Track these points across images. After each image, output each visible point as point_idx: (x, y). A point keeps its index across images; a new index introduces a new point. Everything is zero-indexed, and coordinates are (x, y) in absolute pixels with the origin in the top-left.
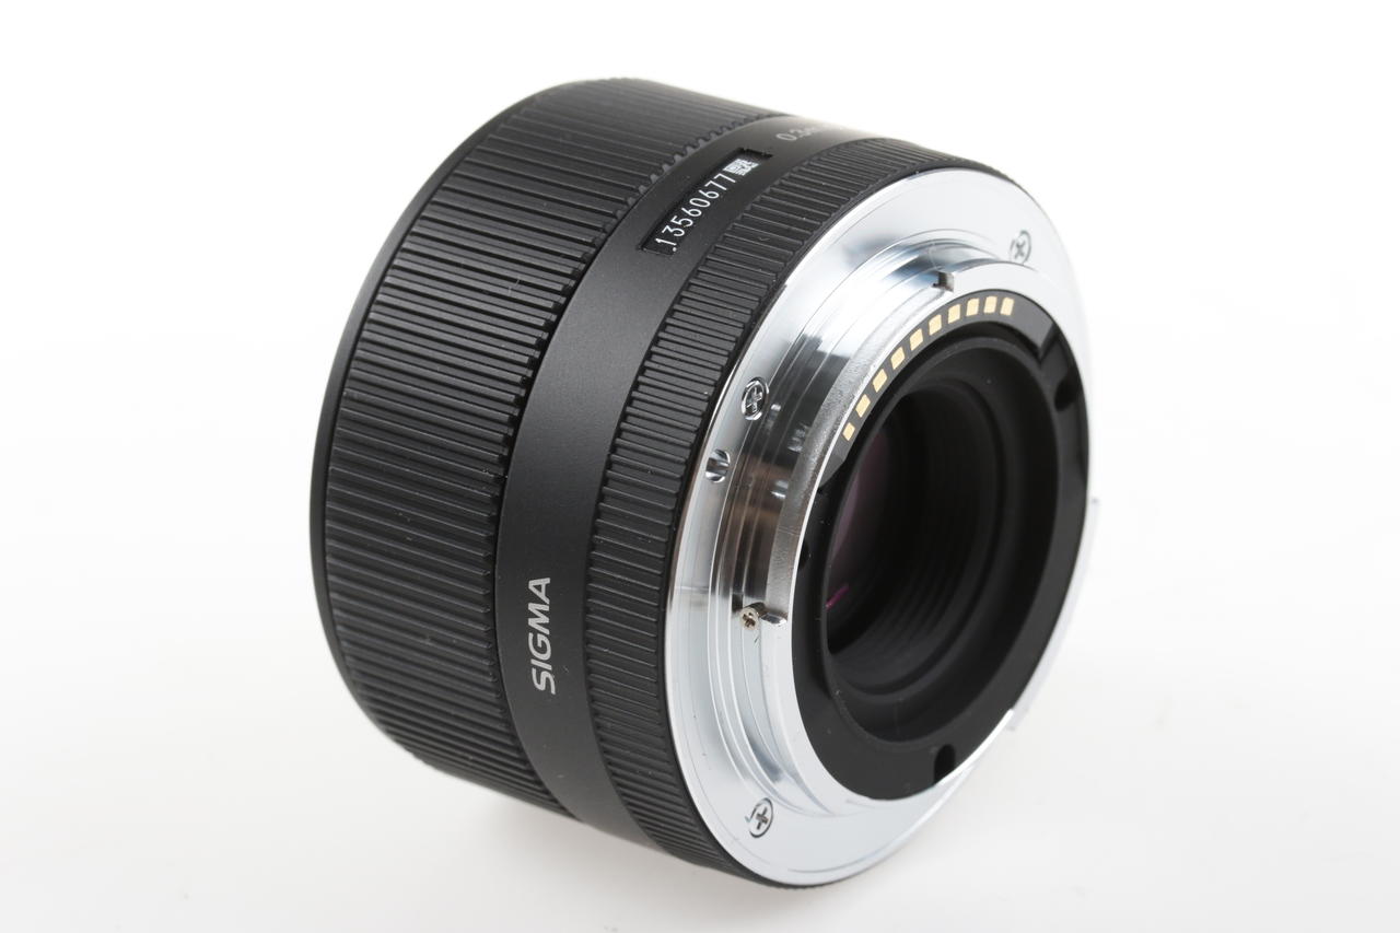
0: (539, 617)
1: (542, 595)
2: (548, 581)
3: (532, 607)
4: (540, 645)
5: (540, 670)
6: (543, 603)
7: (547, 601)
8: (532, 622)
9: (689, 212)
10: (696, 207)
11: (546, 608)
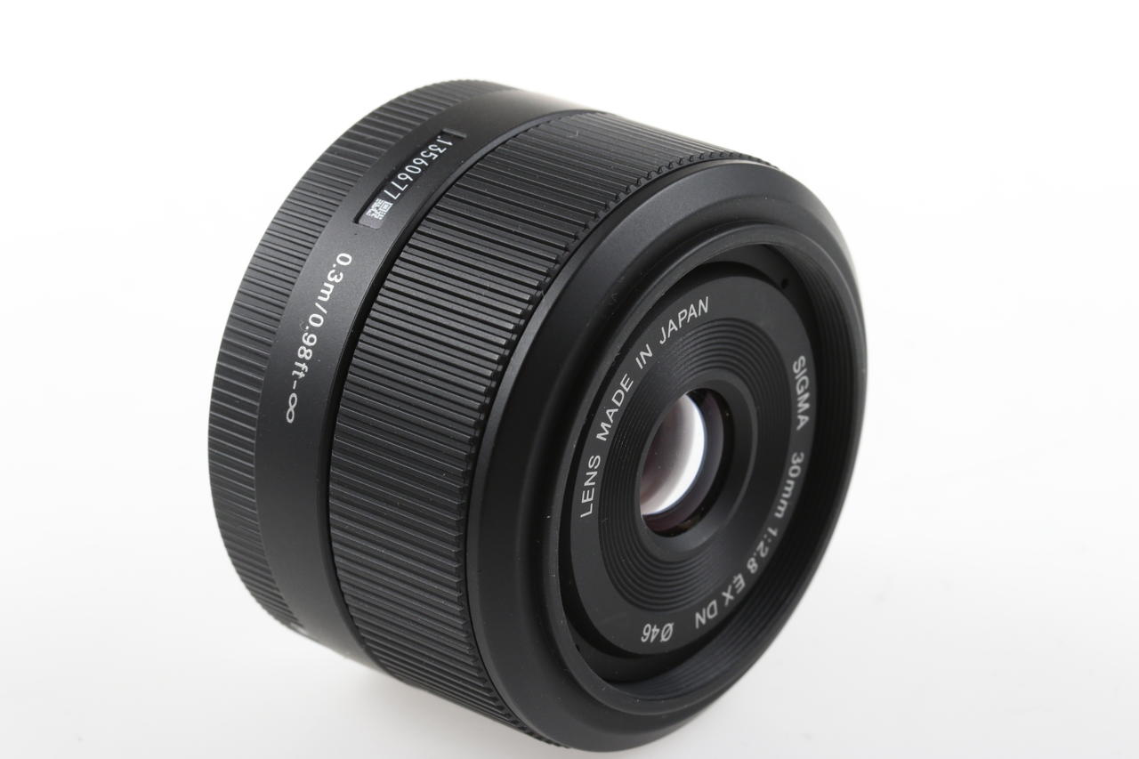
9: (423, 161)
10: (417, 166)
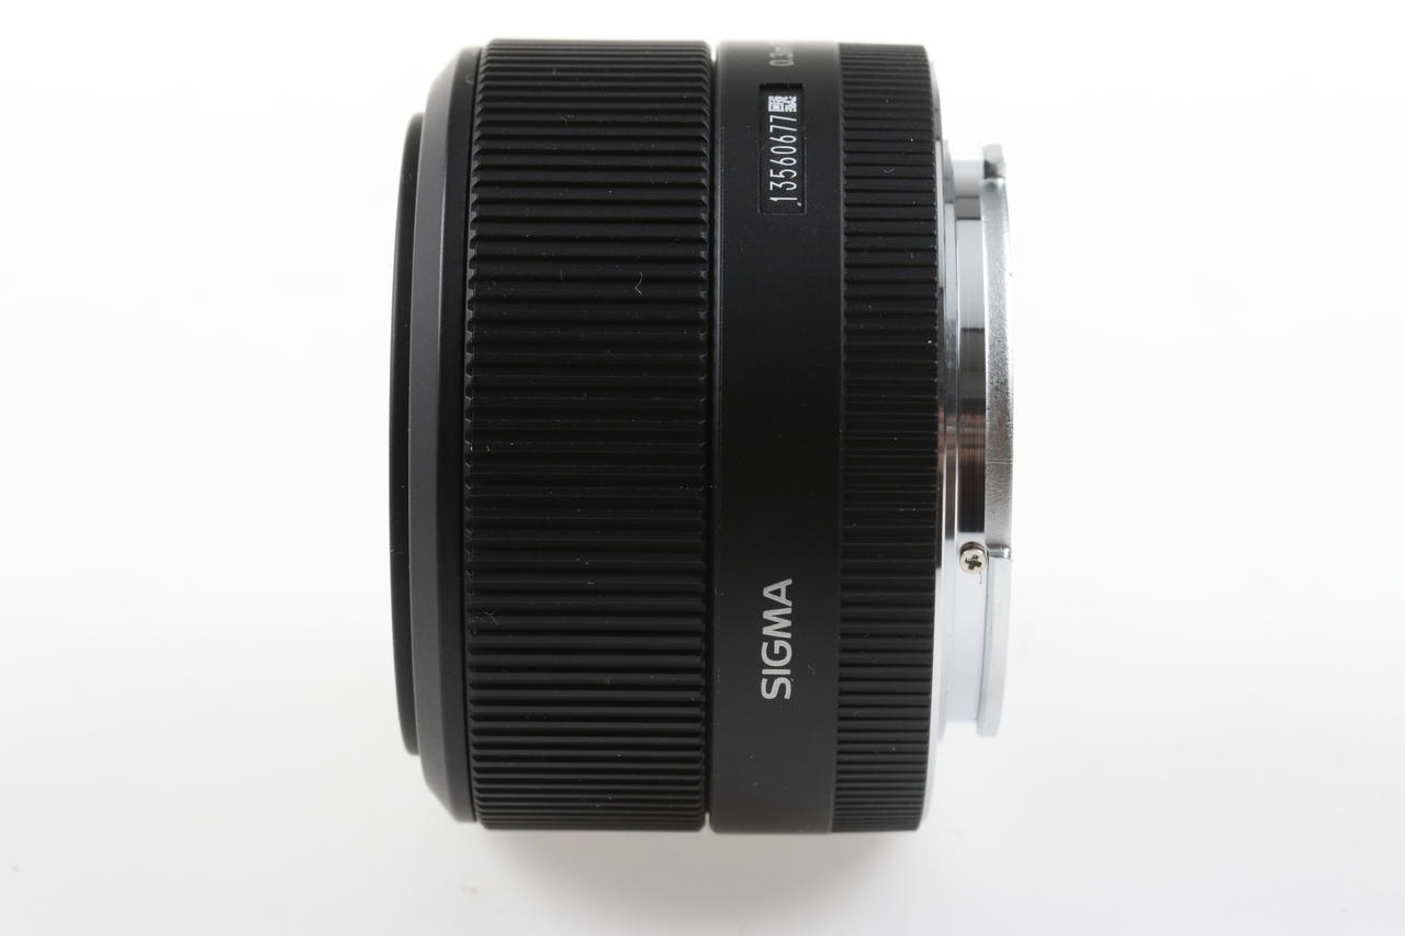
0: (777, 624)
1: (782, 599)
2: (789, 582)
3: (768, 615)
4: (777, 651)
5: (771, 679)
6: (783, 606)
7: (789, 603)
8: (767, 631)
11: (788, 611)
